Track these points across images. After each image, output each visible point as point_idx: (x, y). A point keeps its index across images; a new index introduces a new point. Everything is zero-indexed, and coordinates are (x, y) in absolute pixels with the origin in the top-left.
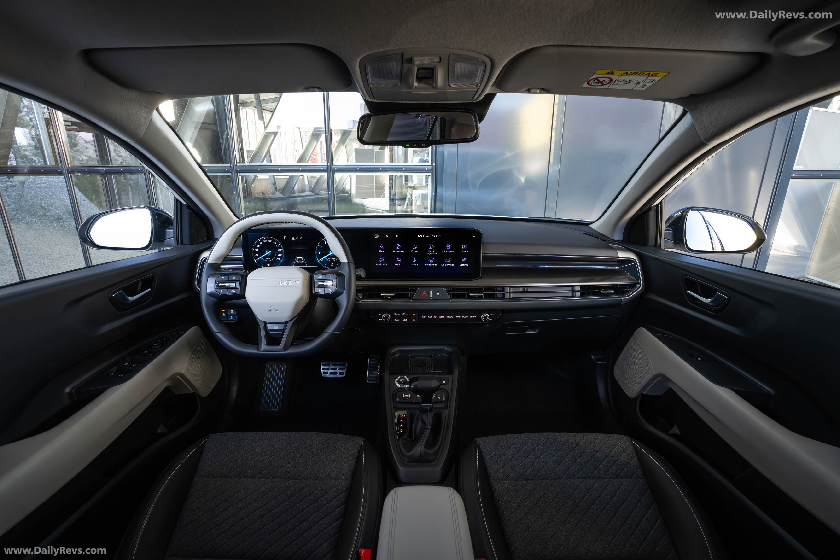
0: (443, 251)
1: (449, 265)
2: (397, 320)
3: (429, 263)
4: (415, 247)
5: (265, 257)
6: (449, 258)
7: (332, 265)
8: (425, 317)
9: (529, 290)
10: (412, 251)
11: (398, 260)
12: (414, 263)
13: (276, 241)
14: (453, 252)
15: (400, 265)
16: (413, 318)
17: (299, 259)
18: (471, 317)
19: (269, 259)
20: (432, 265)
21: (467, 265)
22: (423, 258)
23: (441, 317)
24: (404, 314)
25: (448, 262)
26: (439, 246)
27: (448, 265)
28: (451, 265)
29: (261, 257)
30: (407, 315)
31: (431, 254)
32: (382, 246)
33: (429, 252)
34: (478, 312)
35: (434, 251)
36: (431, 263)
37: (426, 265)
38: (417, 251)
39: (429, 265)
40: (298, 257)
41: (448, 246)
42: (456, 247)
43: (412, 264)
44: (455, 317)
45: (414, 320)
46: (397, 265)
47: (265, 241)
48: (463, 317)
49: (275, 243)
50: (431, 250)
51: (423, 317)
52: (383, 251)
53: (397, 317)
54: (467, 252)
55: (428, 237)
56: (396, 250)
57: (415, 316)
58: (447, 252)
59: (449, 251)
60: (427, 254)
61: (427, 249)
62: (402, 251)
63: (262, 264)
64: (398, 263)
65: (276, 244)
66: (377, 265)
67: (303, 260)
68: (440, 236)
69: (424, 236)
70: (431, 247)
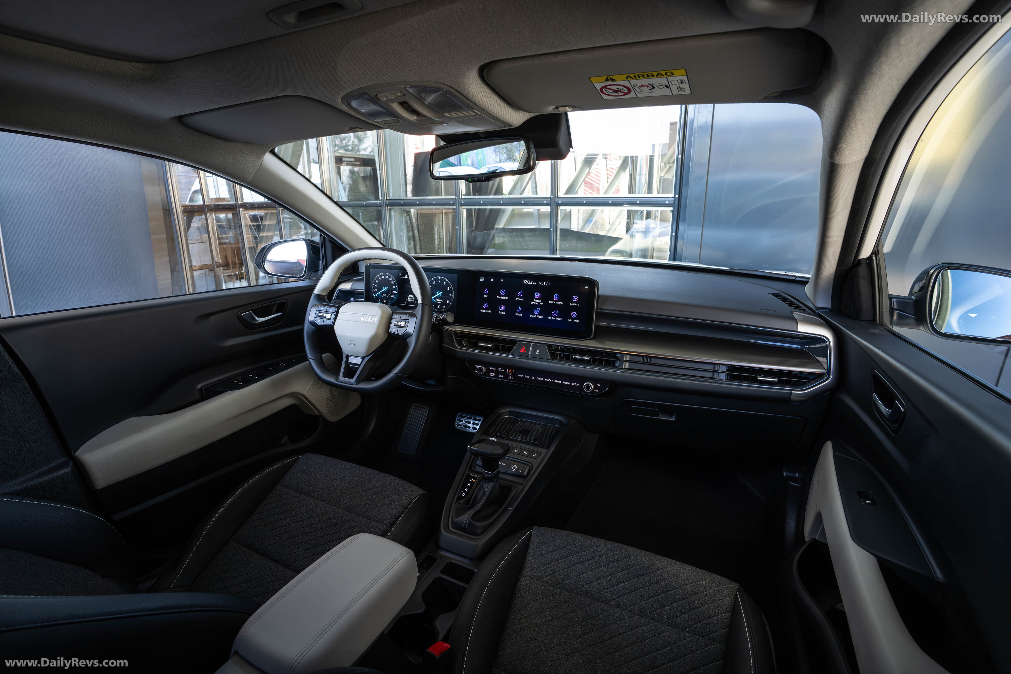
0: (550, 302)
1: (556, 319)
2: (492, 374)
3: (535, 315)
4: (520, 294)
5: (382, 293)
6: (557, 311)
7: (438, 307)
8: (522, 376)
9: (653, 360)
10: (517, 299)
11: (502, 307)
12: (519, 313)
13: (392, 278)
14: (562, 303)
15: (504, 313)
16: (509, 375)
17: (410, 297)
18: (573, 384)
19: (385, 295)
20: (538, 316)
21: (577, 321)
22: (528, 308)
23: (539, 379)
24: (500, 369)
25: (555, 315)
26: (547, 295)
27: (555, 318)
28: (558, 319)
29: (379, 293)
30: (503, 371)
31: (537, 303)
32: (486, 291)
33: (535, 302)
34: (582, 379)
35: (540, 301)
36: (536, 315)
37: (531, 316)
38: (523, 300)
39: (534, 316)
40: (410, 296)
41: (556, 297)
42: (566, 298)
43: (517, 314)
44: (555, 381)
45: (510, 377)
46: (501, 313)
47: (383, 277)
48: (564, 382)
49: (391, 279)
50: (537, 299)
51: (519, 375)
52: (487, 296)
53: (492, 371)
54: (578, 305)
55: (535, 283)
56: (500, 296)
57: (512, 373)
58: (555, 302)
59: (557, 303)
60: (532, 303)
61: (533, 298)
62: (507, 298)
63: (379, 300)
64: (501, 311)
65: (392, 281)
66: (481, 311)
67: (413, 299)
68: (548, 284)
69: (530, 282)
70: (538, 295)
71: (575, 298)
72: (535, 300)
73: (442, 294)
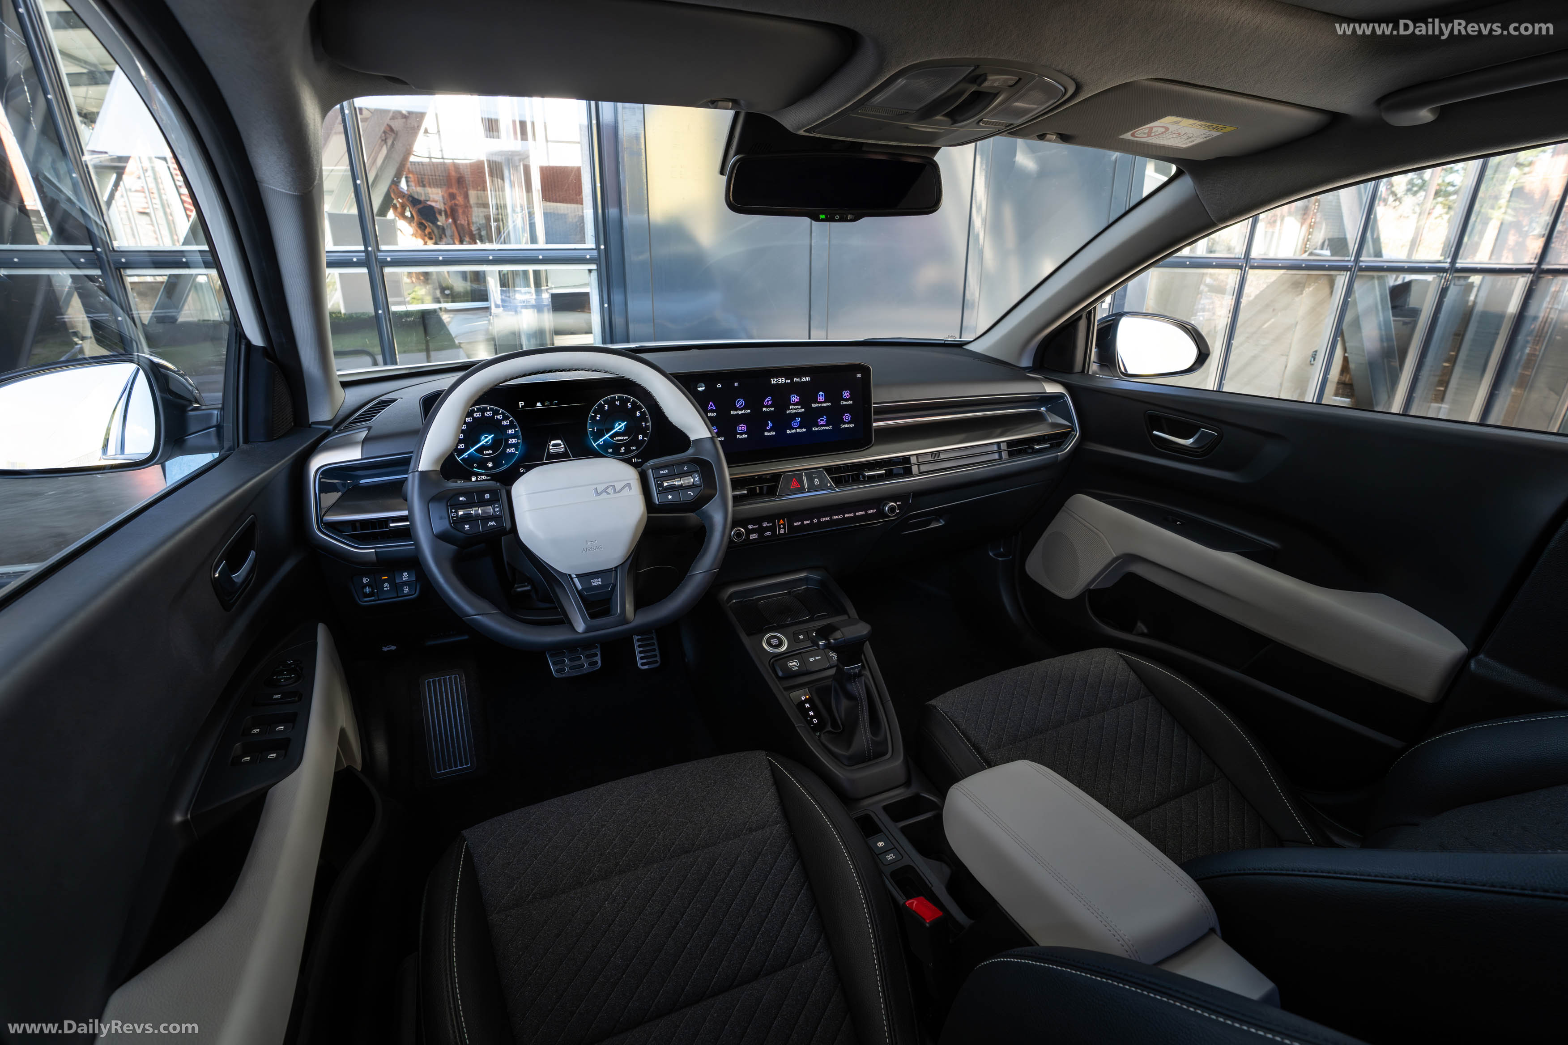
0: (814, 405)
1: (824, 428)
2: (753, 536)
3: (793, 429)
4: (768, 401)
5: (480, 450)
6: (825, 417)
7: (622, 451)
8: (800, 523)
9: (942, 456)
10: (764, 409)
11: (742, 428)
12: (769, 431)
13: (502, 413)
14: (829, 404)
15: (746, 436)
16: (780, 528)
17: (554, 445)
18: (869, 512)
19: (490, 451)
20: (798, 430)
21: (852, 426)
22: (782, 420)
23: (824, 519)
24: (765, 524)
25: (822, 422)
26: (807, 395)
27: (822, 428)
28: (827, 428)
29: (472, 450)
30: (771, 524)
31: (794, 411)
32: (711, 406)
33: (792, 409)
34: (878, 501)
35: (799, 407)
36: (796, 429)
37: (788, 432)
38: (773, 409)
39: (793, 431)
40: (553, 442)
41: (821, 396)
42: (834, 396)
43: (766, 434)
44: (846, 515)
45: (782, 531)
46: (741, 437)
47: (478, 415)
48: (857, 514)
49: (500, 417)
50: (794, 404)
51: (795, 524)
52: (714, 414)
53: (753, 531)
54: (851, 402)
55: (789, 381)
56: (736, 409)
57: (784, 525)
58: (820, 405)
59: (823, 405)
60: (788, 412)
61: (788, 404)
62: (749, 411)
63: (475, 465)
64: (741, 434)
65: (503, 420)
67: (563, 446)
68: (808, 379)
69: (782, 380)
70: (795, 398)
71: (846, 394)
72: (791, 407)
73: (625, 425)
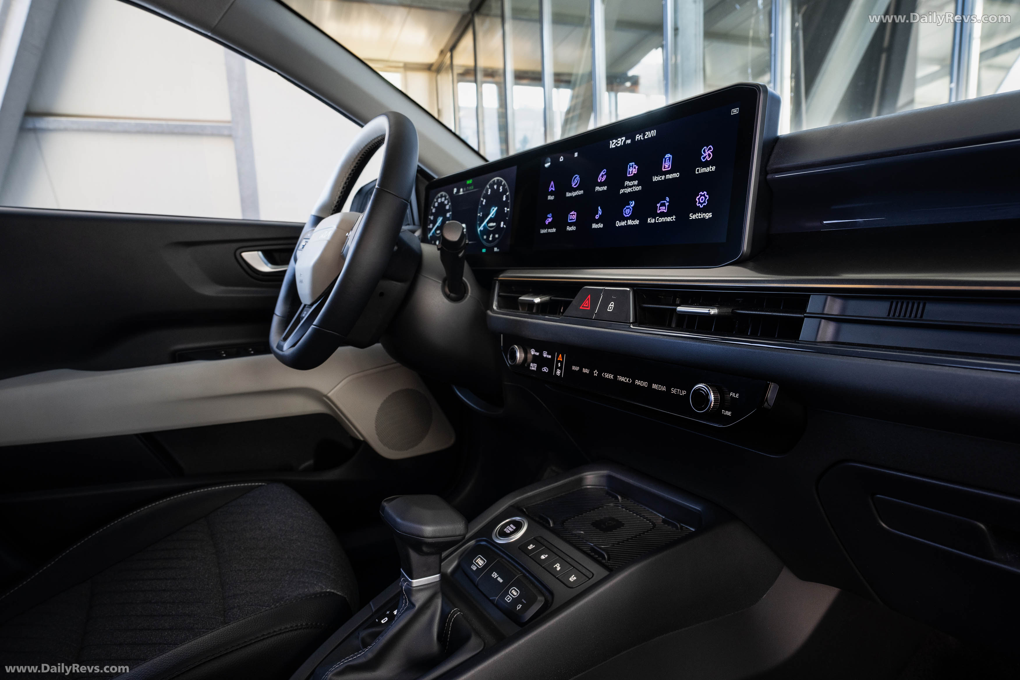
0: (655, 179)
1: (665, 219)
2: (533, 367)
3: (624, 219)
7: (491, 239)
8: (578, 368)
10: (597, 188)
12: (597, 222)
13: (448, 199)
14: (678, 175)
15: (575, 228)
16: (557, 367)
18: (671, 390)
20: (630, 222)
21: (708, 215)
22: (614, 206)
23: (607, 376)
24: (545, 354)
25: (664, 209)
26: (649, 162)
27: (661, 220)
28: (669, 219)
29: (434, 229)
30: (550, 356)
31: (630, 190)
34: (692, 373)
35: (636, 182)
36: (627, 219)
37: (618, 224)
38: (606, 188)
39: (623, 223)
42: (687, 159)
43: (594, 225)
45: (559, 372)
46: (570, 229)
47: (440, 200)
49: (446, 202)
50: (631, 179)
51: (574, 367)
52: (553, 197)
53: (534, 359)
54: (714, 168)
55: (629, 142)
56: (572, 189)
57: (562, 363)
58: (663, 177)
59: (668, 176)
60: (622, 191)
61: (624, 178)
62: (582, 192)
64: (571, 225)
66: (543, 231)
68: (653, 133)
69: (621, 141)
70: (633, 170)
71: (707, 153)
72: (627, 183)
73: (496, 211)
